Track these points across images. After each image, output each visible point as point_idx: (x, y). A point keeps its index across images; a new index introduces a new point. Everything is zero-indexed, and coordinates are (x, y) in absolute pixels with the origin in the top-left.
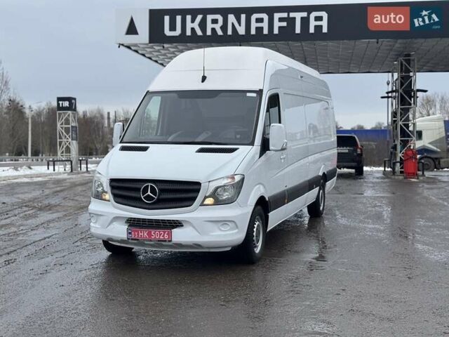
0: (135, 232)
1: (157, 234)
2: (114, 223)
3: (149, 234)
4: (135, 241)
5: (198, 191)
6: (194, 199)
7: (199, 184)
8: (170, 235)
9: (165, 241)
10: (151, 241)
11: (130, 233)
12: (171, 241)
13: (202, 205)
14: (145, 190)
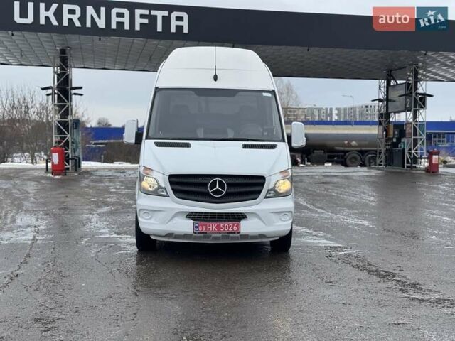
0: (202, 225)
1: (226, 227)
2: (176, 218)
3: (218, 227)
4: (202, 235)
5: (263, 184)
6: (259, 192)
7: (263, 178)
8: (239, 227)
9: (234, 233)
10: (220, 233)
11: (197, 227)
12: (239, 233)
13: (266, 197)
14: (214, 185)
